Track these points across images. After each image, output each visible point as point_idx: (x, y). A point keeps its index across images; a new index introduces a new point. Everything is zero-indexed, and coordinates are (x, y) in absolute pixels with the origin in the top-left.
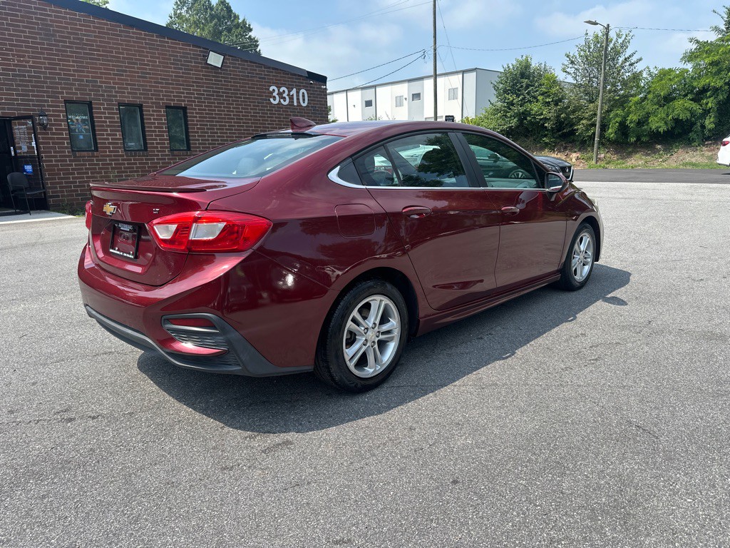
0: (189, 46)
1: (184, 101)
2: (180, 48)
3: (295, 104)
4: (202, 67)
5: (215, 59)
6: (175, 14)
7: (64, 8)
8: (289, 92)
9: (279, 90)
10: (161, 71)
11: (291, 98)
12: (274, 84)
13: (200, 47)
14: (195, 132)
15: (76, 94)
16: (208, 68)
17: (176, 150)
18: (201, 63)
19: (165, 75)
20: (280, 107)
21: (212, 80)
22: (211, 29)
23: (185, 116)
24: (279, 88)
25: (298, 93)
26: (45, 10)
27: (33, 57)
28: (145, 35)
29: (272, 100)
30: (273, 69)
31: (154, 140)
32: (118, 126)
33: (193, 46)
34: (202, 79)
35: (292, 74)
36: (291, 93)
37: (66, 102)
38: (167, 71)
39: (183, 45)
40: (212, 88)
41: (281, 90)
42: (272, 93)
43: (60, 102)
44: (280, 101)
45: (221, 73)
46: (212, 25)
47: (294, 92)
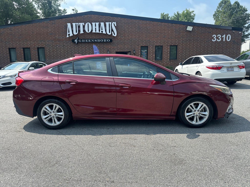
0: (181, 25)
1: (177, 43)
2: (178, 26)
3: (224, 40)
4: (185, 32)
5: (190, 28)
6: (217, 11)
7: (144, 21)
8: (222, 36)
9: (217, 36)
10: (170, 35)
11: (222, 38)
12: (215, 34)
13: (185, 25)
14: (179, 53)
15: (144, 44)
16: (187, 32)
17: (171, 59)
18: (185, 30)
19: (171, 36)
20: (216, 43)
21: (188, 35)
22: (229, 14)
23: (177, 48)
24: (217, 35)
25: (226, 36)
26: (139, 22)
27: (135, 35)
28: (167, 24)
29: (213, 40)
30: (215, 28)
31: (164, 56)
32: (154, 53)
33: (183, 25)
34: (184, 35)
35: (224, 29)
36: (223, 37)
37: (141, 47)
38: (172, 35)
39: (179, 25)
40: (188, 38)
41: (218, 36)
42: (213, 37)
43: (140, 47)
44: (216, 40)
45: (192, 33)
46: (230, 12)
47: (224, 36)
